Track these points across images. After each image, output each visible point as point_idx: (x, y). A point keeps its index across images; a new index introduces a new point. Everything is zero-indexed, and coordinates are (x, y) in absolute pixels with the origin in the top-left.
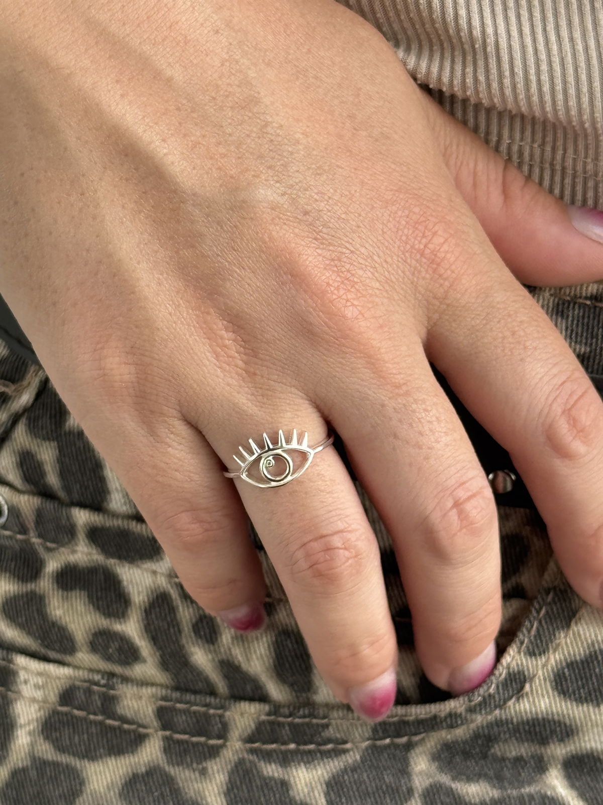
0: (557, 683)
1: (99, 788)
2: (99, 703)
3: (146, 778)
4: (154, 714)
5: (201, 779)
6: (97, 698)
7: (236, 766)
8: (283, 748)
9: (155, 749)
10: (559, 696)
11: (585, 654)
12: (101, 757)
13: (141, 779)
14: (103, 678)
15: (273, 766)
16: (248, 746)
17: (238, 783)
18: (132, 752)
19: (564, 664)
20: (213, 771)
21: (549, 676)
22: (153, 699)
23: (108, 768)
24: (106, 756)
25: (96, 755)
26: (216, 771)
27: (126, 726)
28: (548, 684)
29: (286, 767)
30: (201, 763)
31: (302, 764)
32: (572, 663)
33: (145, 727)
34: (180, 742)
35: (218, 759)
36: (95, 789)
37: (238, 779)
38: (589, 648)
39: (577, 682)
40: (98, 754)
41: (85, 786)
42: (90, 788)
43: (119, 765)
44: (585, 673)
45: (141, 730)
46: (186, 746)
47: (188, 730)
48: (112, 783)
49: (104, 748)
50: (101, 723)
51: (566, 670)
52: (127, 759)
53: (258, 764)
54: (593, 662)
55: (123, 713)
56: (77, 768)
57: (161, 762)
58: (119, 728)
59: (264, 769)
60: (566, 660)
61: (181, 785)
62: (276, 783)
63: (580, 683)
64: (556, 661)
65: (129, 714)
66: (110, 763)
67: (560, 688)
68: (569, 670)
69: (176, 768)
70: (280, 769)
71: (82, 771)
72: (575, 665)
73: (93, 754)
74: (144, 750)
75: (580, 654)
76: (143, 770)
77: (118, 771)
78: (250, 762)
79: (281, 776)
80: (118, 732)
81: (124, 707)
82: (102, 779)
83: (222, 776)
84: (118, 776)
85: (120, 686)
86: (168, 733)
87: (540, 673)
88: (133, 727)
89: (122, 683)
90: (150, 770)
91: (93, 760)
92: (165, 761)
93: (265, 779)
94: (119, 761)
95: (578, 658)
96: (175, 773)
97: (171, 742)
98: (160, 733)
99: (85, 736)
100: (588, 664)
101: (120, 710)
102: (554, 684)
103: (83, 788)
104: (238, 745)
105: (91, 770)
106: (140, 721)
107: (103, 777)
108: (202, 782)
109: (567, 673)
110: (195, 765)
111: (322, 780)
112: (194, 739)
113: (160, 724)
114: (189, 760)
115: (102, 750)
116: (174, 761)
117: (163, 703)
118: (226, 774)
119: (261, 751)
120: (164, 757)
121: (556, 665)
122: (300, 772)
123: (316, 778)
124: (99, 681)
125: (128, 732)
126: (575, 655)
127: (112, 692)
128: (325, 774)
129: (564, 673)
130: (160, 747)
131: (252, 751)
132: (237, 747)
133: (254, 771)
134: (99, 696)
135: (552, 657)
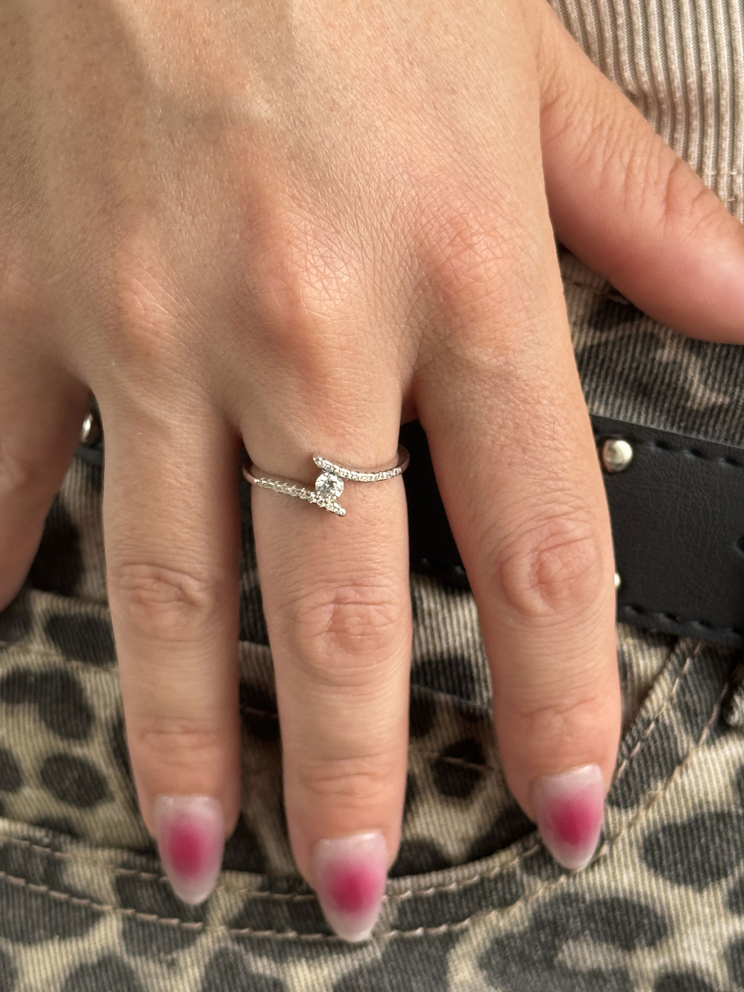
0: (646, 851)
1: (35, 981)
2: (41, 869)
3: (98, 971)
4: (113, 886)
5: (169, 974)
6: (39, 861)
7: (216, 959)
8: (280, 936)
9: (112, 932)
10: (649, 870)
11: (688, 816)
12: (40, 940)
13: (91, 970)
14: (47, 836)
15: (265, 960)
16: (235, 931)
17: (218, 982)
18: (82, 935)
19: (659, 826)
20: (186, 963)
21: (637, 841)
22: (111, 867)
23: (49, 953)
24: (46, 938)
25: (34, 937)
26: (189, 963)
27: (75, 901)
28: (635, 851)
29: (282, 962)
30: (170, 952)
31: (303, 961)
32: (670, 826)
33: (99, 903)
34: (144, 924)
35: (193, 949)
36: (30, 983)
37: (217, 975)
38: (694, 809)
39: (674, 853)
40: (37, 935)
41: (17, 978)
42: (24, 981)
43: (64, 952)
44: (686, 842)
45: (96, 906)
46: (153, 929)
47: (156, 908)
48: (53, 976)
49: (45, 929)
50: (43, 896)
51: (661, 835)
52: (74, 943)
53: (245, 957)
54: (698, 829)
55: (71, 882)
56: (8, 953)
57: (118, 949)
58: (67, 903)
59: (253, 964)
60: (662, 821)
61: (142, 981)
62: (267, 983)
63: (678, 855)
64: (648, 821)
65: (79, 884)
66: (51, 947)
67: (650, 858)
68: (665, 836)
69: (138, 958)
70: (273, 965)
71: (15, 957)
72: (673, 830)
73: (31, 936)
74: (96, 932)
75: (681, 815)
76: (95, 959)
77: (62, 959)
78: (235, 954)
79: (275, 975)
80: (65, 907)
81: (73, 874)
82: (40, 970)
83: (196, 971)
84: (60, 967)
85: (69, 847)
86: (130, 912)
87: (624, 832)
88: (85, 902)
89: (71, 843)
90: (104, 960)
91: (30, 943)
92: (124, 948)
93: (253, 977)
94: (63, 946)
95: (679, 821)
96: (136, 965)
97: (134, 924)
98: (119, 911)
99: (22, 912)
100: (692, 831)
101: (67, 879)
102: (643, 851)
103: (16, 981)
104: (221, 930)
105: (26, 956)
106: (93, 895)
107: (42, 968)
108: (170, 978)
109: (662, 841)
110: (162, 955)
111: (329, 982)
112: (164, 921)
113: (119, 898)
114: (154, 948)
115: (42, 931)
116: (136, 949)
117: (123, 871)
118: (203, 969)
119: (250, 939)
120: (123, 943)
121: (648, 826)
122: (299, 969)
123: (321, 980)
124: (41, 839)
125: (78, 908)
126: (674, 817)
127: (58, 854)
128: (333, 976)
129: (658, 840)
130: (118, 930)
131: (239, 939)
132: (220, 933)
133: (240, 966)
134: (42, 860)
135: (642, 814)
